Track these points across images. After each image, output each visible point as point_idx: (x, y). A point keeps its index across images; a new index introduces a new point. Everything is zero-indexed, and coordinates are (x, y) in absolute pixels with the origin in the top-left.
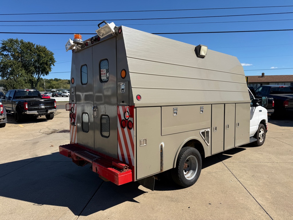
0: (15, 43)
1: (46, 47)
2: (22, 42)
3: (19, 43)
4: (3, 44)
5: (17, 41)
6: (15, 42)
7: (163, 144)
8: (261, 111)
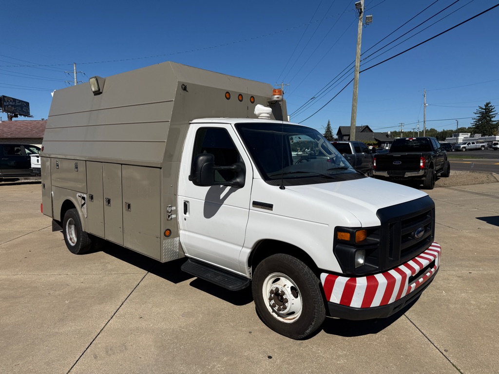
7: (53, 193)
8: (269, 207)
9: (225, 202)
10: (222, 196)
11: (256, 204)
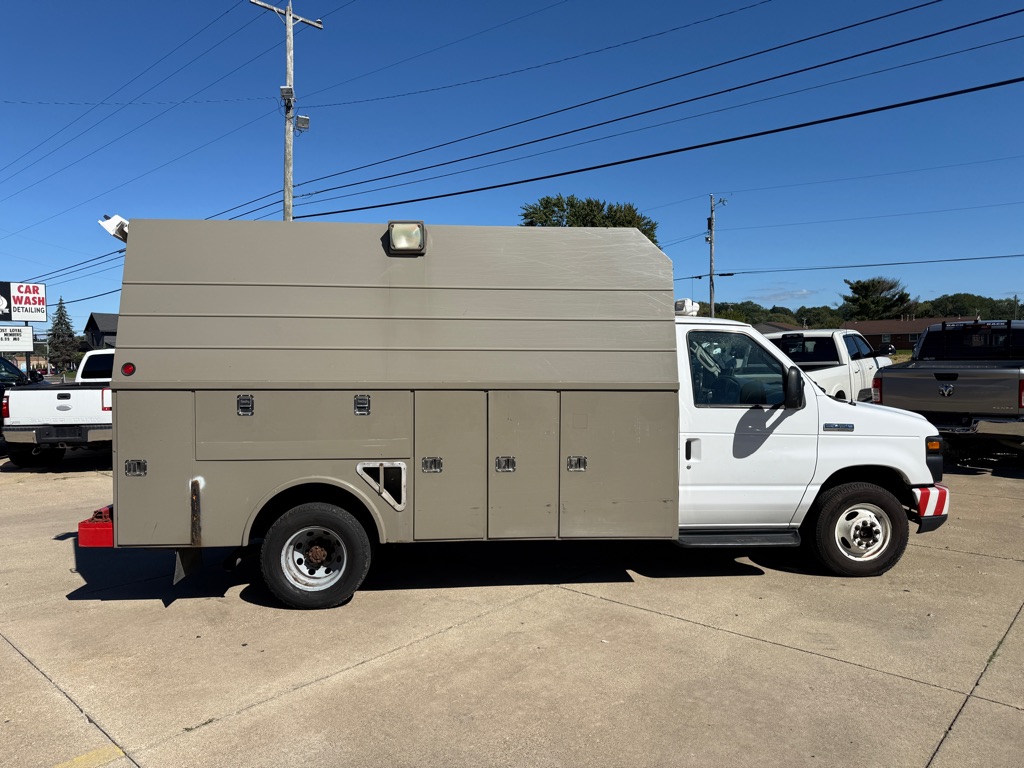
0: (556, 209)
1: (634, 208)
2: (572, 203)
3: (565, 206)
4: (526, 216)
5: (559, 203)
6: (554, 205)
7: (201, 481)
8: (849, 428)
9: (775, 431)
10: (768, 424)
11: (828, 427)
